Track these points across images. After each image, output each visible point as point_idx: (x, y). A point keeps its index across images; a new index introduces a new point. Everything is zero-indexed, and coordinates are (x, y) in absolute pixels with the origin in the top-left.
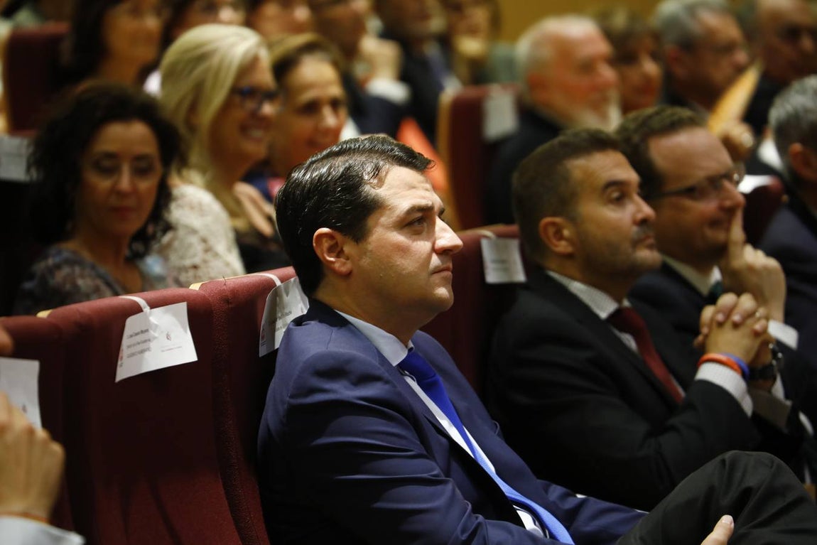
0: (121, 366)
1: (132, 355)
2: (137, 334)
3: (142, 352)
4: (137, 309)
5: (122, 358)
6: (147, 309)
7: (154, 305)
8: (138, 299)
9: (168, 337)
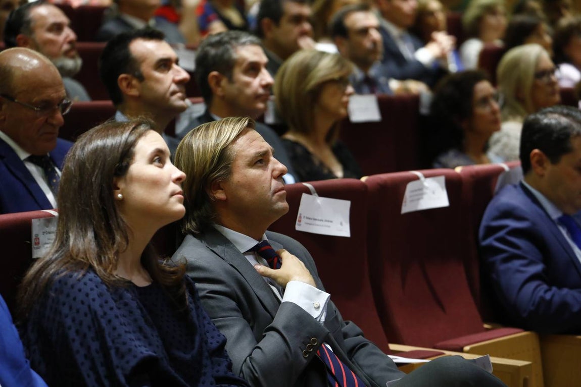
0: (405, 205)
1: (412, 201)
2: (416, 191)
3: (419, 199)
4: (416, 178)
5: (406, 202)
6: (422, 178)
7: (426, 176)
8: (418, 173)
9: (434, 193)
